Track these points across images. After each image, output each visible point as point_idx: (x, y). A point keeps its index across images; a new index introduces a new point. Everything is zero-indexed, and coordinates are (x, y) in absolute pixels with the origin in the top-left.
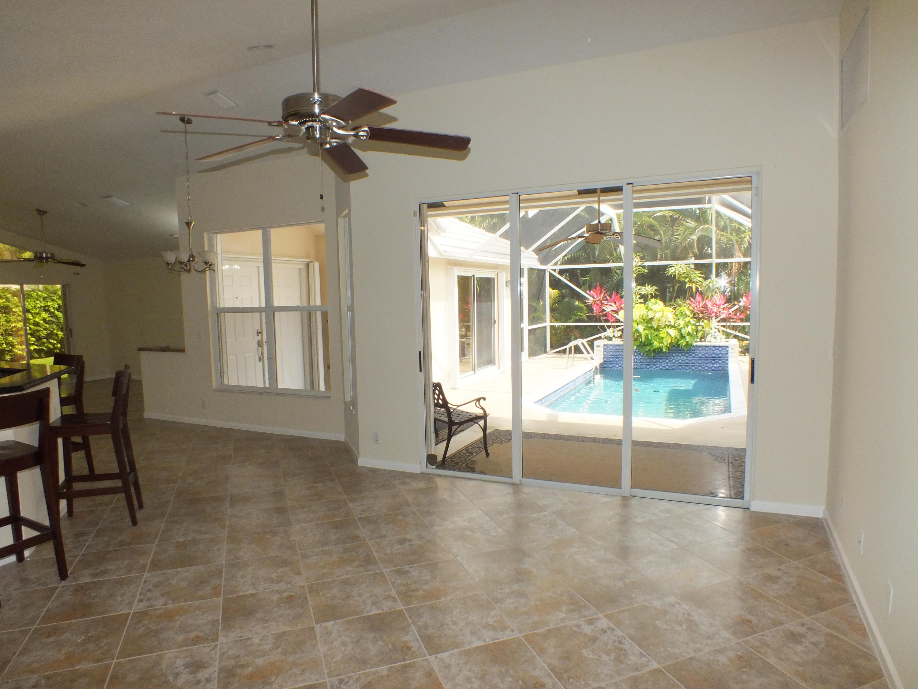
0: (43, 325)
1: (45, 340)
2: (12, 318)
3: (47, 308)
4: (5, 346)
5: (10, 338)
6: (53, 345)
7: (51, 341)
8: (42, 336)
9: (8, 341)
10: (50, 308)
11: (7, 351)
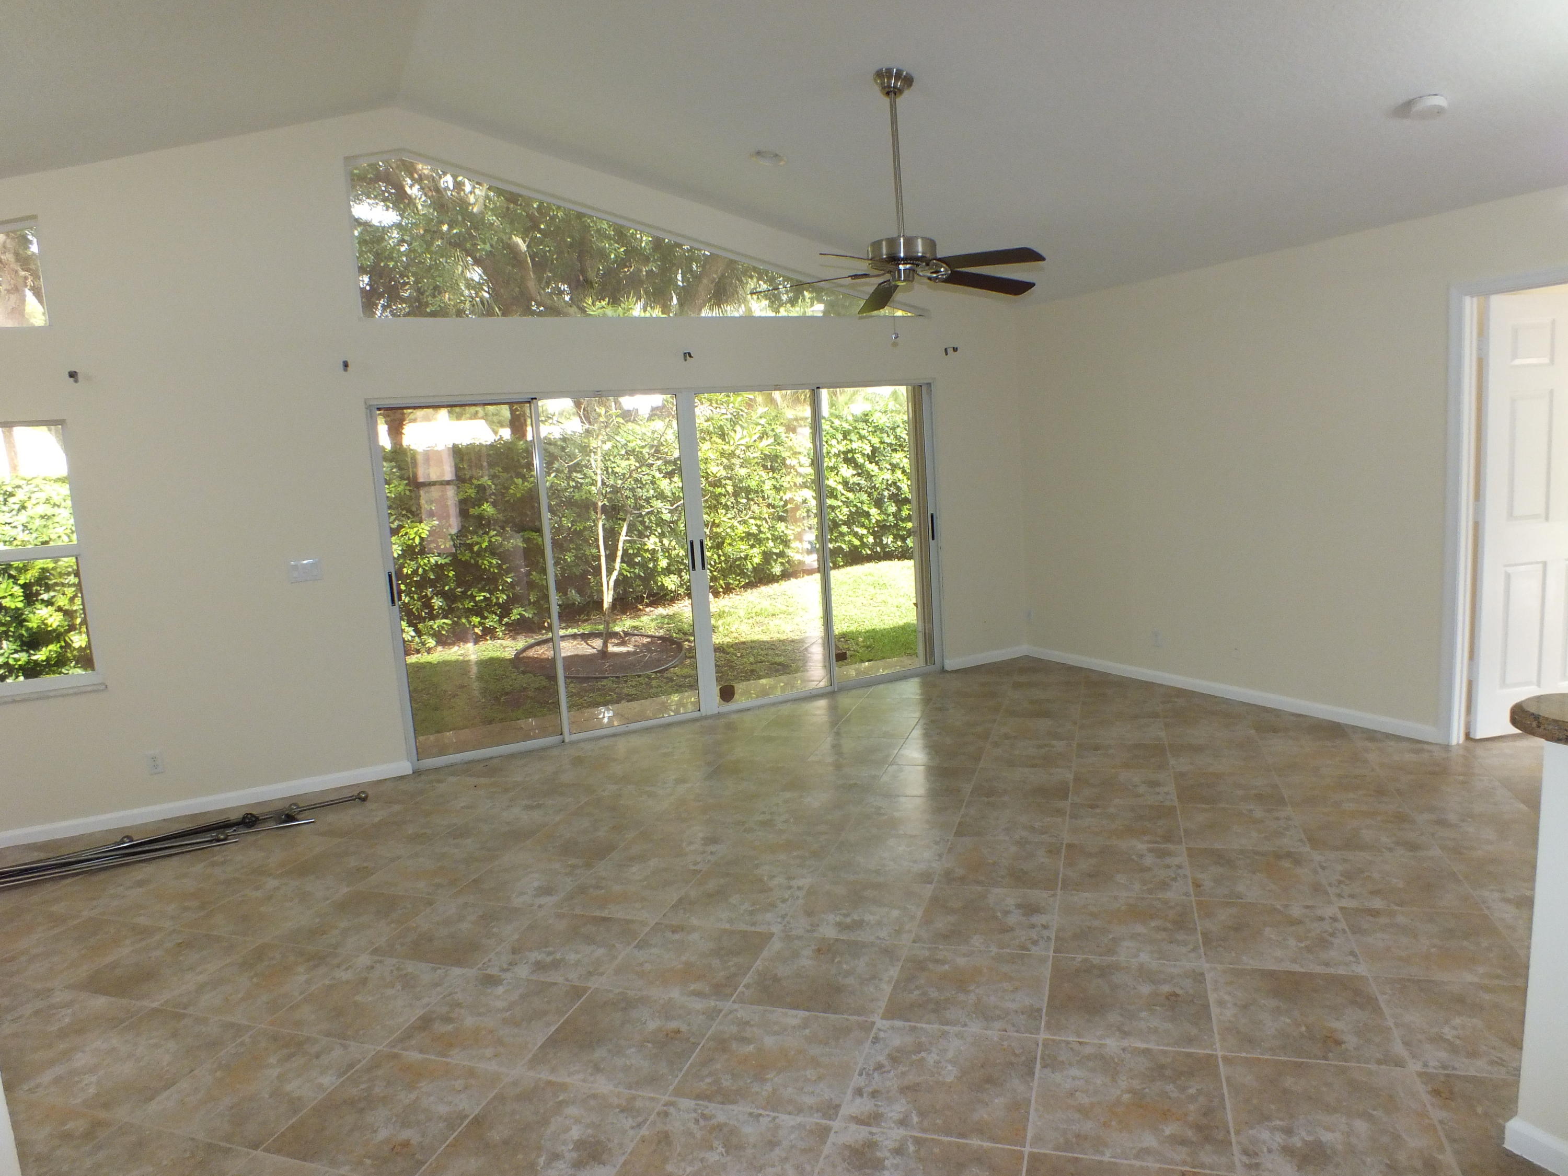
0: (843, 494)
1: (844, 529)
2: (786, 481)
3: (850, 455)
4: (771, 544)
5: (781, 526)
6: (860, 538)
7: (856, 529)
8: (841, 520)
9: (776, 533)
10: (855, 456)
11: (776, 554)
